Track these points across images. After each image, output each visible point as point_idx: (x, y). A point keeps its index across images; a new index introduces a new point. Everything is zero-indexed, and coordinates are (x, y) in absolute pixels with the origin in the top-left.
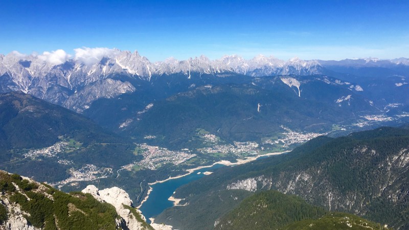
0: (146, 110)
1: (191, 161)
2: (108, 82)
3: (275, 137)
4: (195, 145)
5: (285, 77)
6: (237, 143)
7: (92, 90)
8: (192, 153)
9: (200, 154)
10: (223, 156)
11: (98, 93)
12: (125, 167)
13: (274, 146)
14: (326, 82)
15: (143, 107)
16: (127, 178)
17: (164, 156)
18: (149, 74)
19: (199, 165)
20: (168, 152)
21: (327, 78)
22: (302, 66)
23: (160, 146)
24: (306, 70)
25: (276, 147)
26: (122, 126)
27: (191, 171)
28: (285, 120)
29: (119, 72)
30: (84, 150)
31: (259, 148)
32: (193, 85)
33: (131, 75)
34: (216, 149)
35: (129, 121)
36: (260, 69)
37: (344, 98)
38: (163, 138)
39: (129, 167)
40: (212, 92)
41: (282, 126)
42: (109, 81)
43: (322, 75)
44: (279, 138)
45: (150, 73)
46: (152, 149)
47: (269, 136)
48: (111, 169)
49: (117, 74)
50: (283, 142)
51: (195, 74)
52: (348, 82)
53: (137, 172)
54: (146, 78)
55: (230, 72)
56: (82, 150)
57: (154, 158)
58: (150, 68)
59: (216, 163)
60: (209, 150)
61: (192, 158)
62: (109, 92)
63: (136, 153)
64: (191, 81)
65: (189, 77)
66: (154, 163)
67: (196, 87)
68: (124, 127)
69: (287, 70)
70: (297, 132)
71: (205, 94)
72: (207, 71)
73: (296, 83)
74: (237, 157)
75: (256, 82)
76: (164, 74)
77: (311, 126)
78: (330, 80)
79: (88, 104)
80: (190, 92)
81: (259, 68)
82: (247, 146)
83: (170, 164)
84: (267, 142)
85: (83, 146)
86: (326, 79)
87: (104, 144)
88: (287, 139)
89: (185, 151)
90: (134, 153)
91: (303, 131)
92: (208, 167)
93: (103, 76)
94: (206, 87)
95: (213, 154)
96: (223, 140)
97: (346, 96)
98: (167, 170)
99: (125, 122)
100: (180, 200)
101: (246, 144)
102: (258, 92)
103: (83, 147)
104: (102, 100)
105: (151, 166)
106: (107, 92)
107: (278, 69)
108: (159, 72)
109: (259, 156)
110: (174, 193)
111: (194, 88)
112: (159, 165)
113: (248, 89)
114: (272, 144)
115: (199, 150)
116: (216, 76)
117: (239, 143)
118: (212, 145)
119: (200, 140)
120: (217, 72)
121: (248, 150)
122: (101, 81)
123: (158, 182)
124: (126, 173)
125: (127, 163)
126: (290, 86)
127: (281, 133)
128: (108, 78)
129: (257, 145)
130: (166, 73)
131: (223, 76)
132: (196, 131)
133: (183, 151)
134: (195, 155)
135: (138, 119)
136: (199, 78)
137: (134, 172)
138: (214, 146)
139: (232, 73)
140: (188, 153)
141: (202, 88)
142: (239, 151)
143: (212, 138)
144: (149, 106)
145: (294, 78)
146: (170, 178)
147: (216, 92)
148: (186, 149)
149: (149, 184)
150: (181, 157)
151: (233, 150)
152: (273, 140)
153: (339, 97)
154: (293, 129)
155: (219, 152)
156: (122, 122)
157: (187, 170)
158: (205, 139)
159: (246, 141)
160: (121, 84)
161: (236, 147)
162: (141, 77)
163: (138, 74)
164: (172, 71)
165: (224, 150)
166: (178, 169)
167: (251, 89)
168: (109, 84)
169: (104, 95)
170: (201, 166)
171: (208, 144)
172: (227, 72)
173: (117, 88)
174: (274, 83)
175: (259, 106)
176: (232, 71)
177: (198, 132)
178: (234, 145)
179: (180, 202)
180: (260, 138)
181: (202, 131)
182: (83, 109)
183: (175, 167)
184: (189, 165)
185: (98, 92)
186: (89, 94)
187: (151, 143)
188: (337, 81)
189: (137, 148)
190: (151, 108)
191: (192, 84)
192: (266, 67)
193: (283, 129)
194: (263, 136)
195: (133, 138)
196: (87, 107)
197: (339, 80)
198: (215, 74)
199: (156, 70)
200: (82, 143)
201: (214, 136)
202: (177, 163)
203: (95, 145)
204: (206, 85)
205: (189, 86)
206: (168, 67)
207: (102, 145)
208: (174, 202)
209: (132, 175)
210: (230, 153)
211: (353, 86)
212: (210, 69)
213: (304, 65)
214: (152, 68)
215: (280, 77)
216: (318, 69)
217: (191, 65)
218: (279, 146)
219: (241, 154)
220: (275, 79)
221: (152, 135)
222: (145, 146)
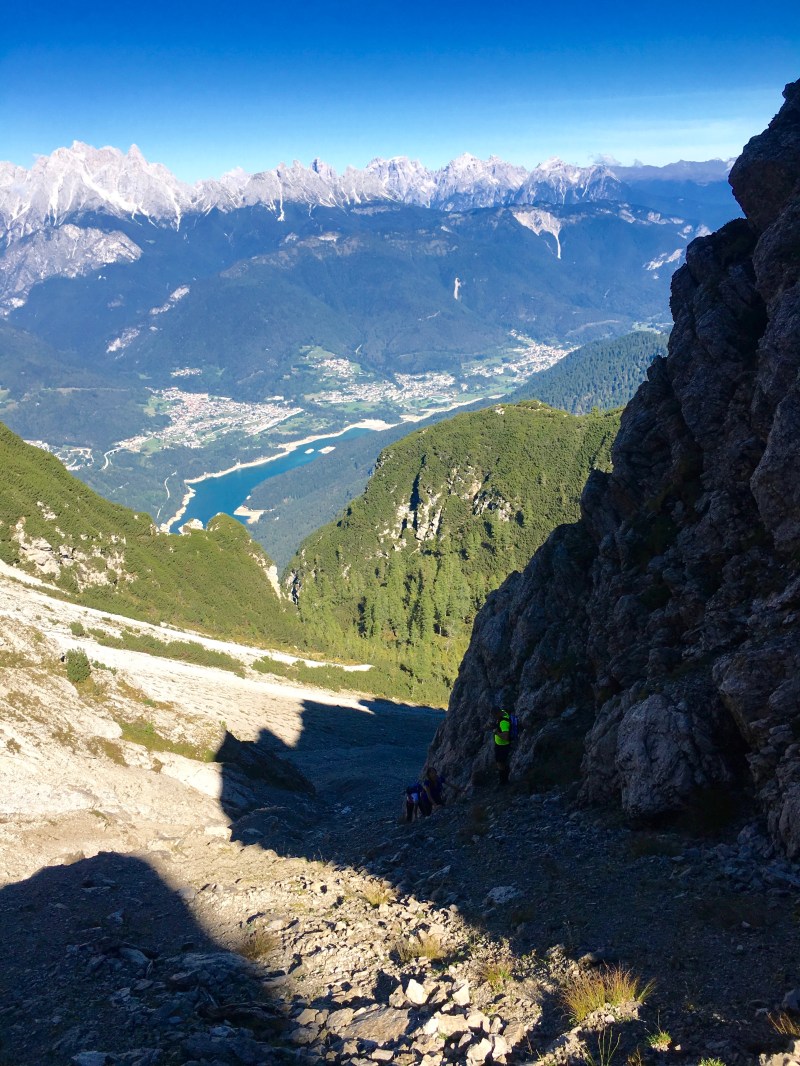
0: (171, 303)
1: (290, 424)
2: (67, 235)
3: (497, 360)
4: (298, 385)
5: (526, 207)
6: (403, 378)
7: (25, 256)
8: (292, 406)
9: (311, 408)
10: (369, 410)
11: (41, 263)
12: (124, 444)
13: (491, 380)
14: (623, 217)
15: (165, 298)
16: (131, 469)
17: (222, 415)
18: (175, 213)
19: (309, 433)
20: (233, 406)
21: (627, 209)
22: (568, 183)
23: (212, 393)
24: (580, 191)
25: (496, 382)
26: (113, 348)
27: (291, 447)
28: (522, 316)
29: (95, 205)
30: (13, 405)
31: (456, 386)
32: (292, 237)
33: (129, 215)
34: (351, 394)
35: (132, 334)
36: (466, 194)
37: (665, 258)
38: (220, 374)
39: (134, 444)
40: (339, 253)
41: (513, 333)
42: (72, 231)
43: (616, 202)
44: (505, 361)
45: (178, 211)
46: (192, 399)
47: (480, 358)
48: (89, 450)
49: (89, 213)
50: (515, 370)
51: (295, 209)
52: (680, 218)
53: (155, 456)
54: (167, 222)
55: (385, 199)
56: (10, 407)
57: (197, 421)
58: (177, 194)
59: (352, 426)
60: (335, 398)
61: (291, 417)
62: (71, 261)
63: (150, 411)
64: (287, 228)
65: (281, 218)
66: (196, 432)
67: (298, 240)
68: (119, 350)
69: (533, 193)
70: (548, 345)
71: (320, 257)
72: (327, 200)
73: (551, 224)
74: (401, 411)
75: (453, 223)
76: (215, 210)
77: (582, 328)
78: (634, 213)
79: (19, 296)
80: (282, 254)
81: (462, 190)
82: (427, 384)
83: (236, 433)
84: (475, 372)
85: (9, 396)
86: (624, 212)
87: (64, 391)
88: (524, 363)
89: (275, 402)
90: (146, 410)
91: (561, 341)
92: (331, 435)
93: (53, 219)
94: (322, 238)
95: (345, 406)
96: (368, 371)
97: (671, 253)
98: (230, 446)
99: (119, 336)
100: (261, 512)
101: (424, 380)
102: (454, 248)
103: (10, 400)
104: (56, 283)
105: (189, 440)
106: (66, 263)
107: (510, 191)
108: (200, 205)
109: (455, 406)
110: (248, 497)
111: (292, 244)
112: (212, 436)
113: (429, 243)
114: (488, 375)
115: (308, 398)
116: (351, 214)
117: (407, 377)
118: (340, 385)
119: (312, 373)
120: (352, 201)
121: (431, 392)
122: (47, 232)
123: (209, 476)
124: (127, 457)
125: (129, 435)
126: (537, 232)
127: (510, 350)
128: (66, 222)
129: (451, 381)
130: (220, 207)
131: (369, 211)
132: (301, 351)
133: (268, 403)
134: (300, 410)
135: (153, 328)
136: (306, 217)
137: (148, 455)
138: (346, 387)
139: (391, 204)
140: (282, 405)
141: (313, 242)
142: (408, 395)
143: (343, 367)
144: (180, 293)
145: (547, 210)
146: (239, 466)
147: (348, 252)
148: (277, 398)
149: (186, 481)
150: (265, 417)
151: (393, 394)
152: (490, 367)
153: (654, 256)
154: (538, 338)
155: (360, 400)
156: (113, 338)
157: (280, 446)
158: (323, 370)
159: (424, 371)
160: (99, 240)
161: (400, 387)
162: (153, 219)
163: (146, 213)
164: (237, 202)
165: (372, 394)
166: (256, 443)
167: (437, 242)
168: (69, 240)
169: (58, 269)
170: (315, 434)
171: (332, 383)
172: (377, 202)
173: (90, 250)
174: (496, 225)
175: (457, 284)
176: (390, 197)
177: (305, 355)
178: (397, 384)
179: (262, 517)
180: (459, 365)
181: (317, 352)
182: (6, 307)
183: (250, 441)
184: (284, 433)
185: (43, 263)
186: (20, 267)
187: (188, 385)
188: (652, 217)
189: (154, 400)
190: (185, 298)
191: (289, 233)
192: (480, 189)
193: (515, 339)
194: (467, 359)
195: (142, 377)
196: (18, 303)
197: (656, 212)
198: (348, 208)
199: (194, 200)
200: (8, 390)
201: (346, 363)
202: (255, 431)
203: (41, 394)
204: (322, 234)
205: (281, 239)
206: (224, 191)
207: (60, 393)
208: (248, 517)
209: (142, 464)
210: (386, 402)
211: (689, 227)
212: (335, 193)
213: (574, 179)
214: (183, 195)
215: (511, 209)
216: (609, 188)
217: (285, 185)
218: (503, 379)
219: (413, 403)
220: (500, 214)
221: (192, 368)
222: (174, 393)
